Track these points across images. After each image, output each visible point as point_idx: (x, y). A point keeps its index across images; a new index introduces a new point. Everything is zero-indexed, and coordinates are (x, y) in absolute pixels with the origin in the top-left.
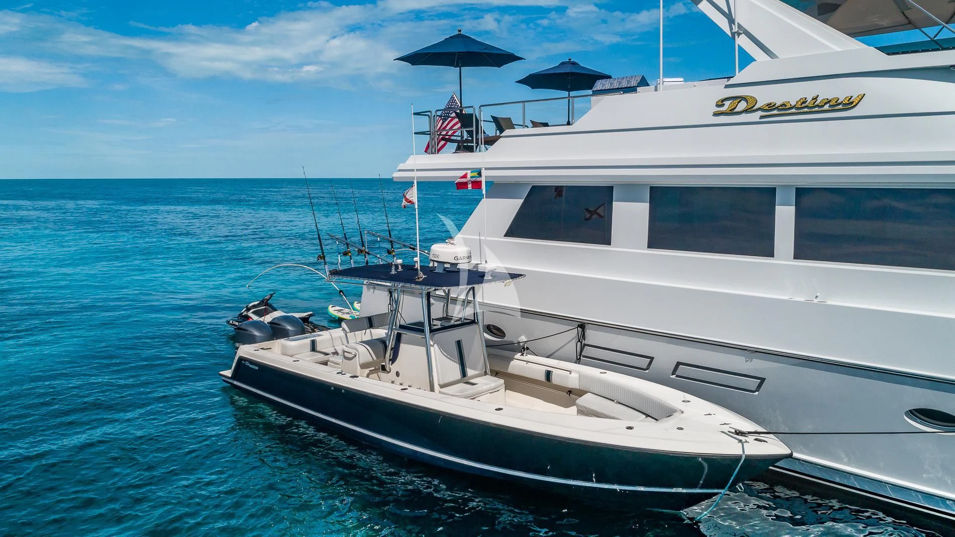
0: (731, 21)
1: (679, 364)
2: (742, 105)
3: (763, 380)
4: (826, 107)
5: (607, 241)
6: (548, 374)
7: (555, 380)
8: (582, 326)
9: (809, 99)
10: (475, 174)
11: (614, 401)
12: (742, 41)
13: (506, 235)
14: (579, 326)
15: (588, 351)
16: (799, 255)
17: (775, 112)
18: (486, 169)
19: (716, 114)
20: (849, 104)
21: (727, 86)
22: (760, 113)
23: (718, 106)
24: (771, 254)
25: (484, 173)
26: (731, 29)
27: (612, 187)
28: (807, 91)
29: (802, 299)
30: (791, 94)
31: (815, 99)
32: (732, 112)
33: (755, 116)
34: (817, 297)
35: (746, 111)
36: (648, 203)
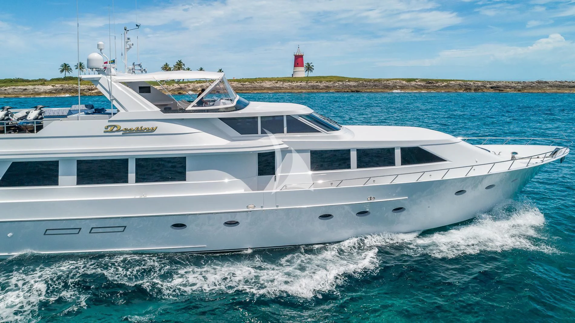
0: (110, 94)
1: (92, 228)
2: (115, 129)
3: (125, 227)
4: (145, 131)
9: (139, 128)
12: (114, 103)
15: (48, 232)
17: (128, 132)
19: (105, 132)
20: (153, 130)
21: (109, 121)
23: (105, 128)
26: (110, 98)
27: (58, 161)
28: (139, 125)
29: (139, 197)
30: (133, 126)
31: (142, 127)
32: (112, 131)
33: (121, 133)
34: (143, 195)
35: (117, 131)
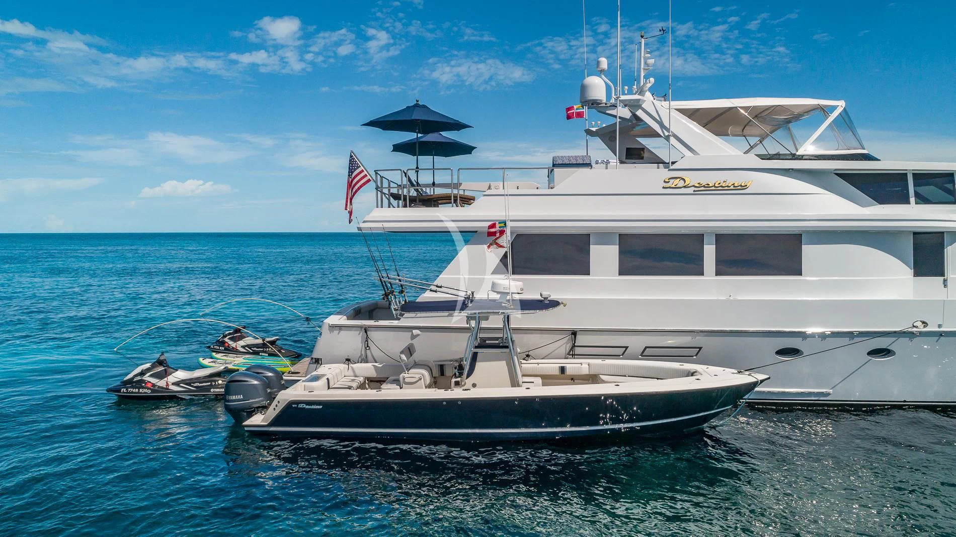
0: (663, 128)
1: (646, 347)
2: (682, 183)
3: (700, 348)
4: (733, 187)
5: (587, 272)
6: (563, 370)
7: (569, 372)
8: (574, 333)
9: (722, 182)
10: (502, 225)
11: (625, 376)
12: (673, 141)
13: (492, 274)
14: (572, 334)
15: (578, 351)
16: (718, 273)
17: (702, 188)
18: (511, 221)
19: (664, 188)
20: (744, 187)
21: (669, 170)
22: (693, 189)
23: (665, 182)
24: (702, 274)
25: (509, 224)
26: (663, 132)
27: (589, 235)
28: (720, 177)
29: (724, 298)
30: (710, 178)
31: (726, 181)
32: (676, 187)
33: (691, 190)
34: (730, 296)
35: (684, 187)
36: (617, 245)
